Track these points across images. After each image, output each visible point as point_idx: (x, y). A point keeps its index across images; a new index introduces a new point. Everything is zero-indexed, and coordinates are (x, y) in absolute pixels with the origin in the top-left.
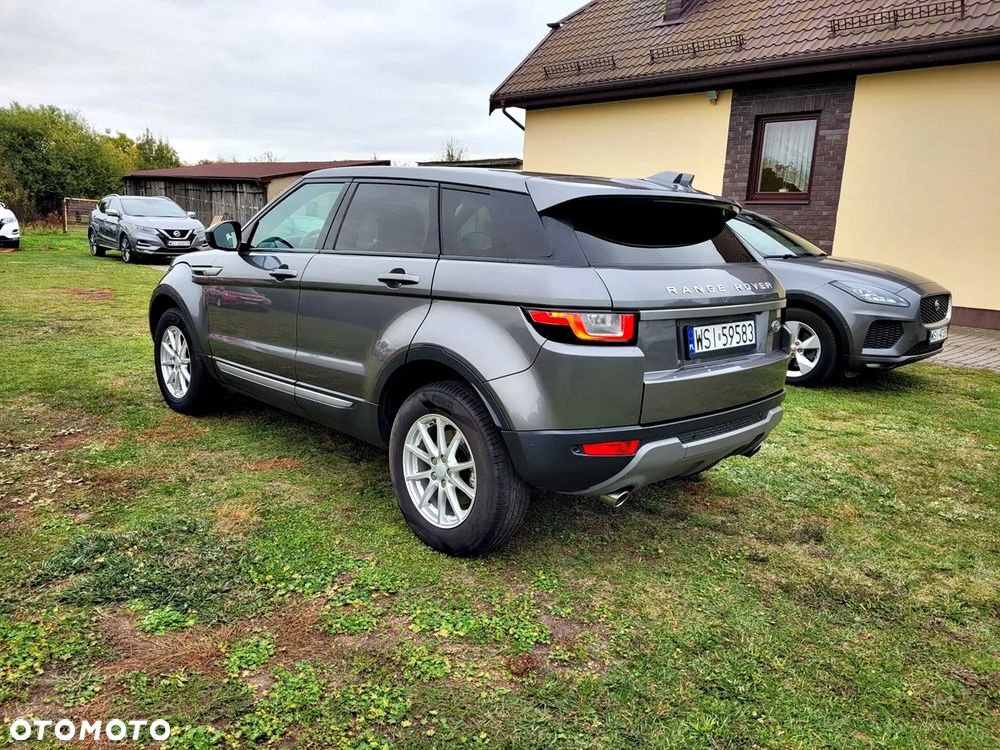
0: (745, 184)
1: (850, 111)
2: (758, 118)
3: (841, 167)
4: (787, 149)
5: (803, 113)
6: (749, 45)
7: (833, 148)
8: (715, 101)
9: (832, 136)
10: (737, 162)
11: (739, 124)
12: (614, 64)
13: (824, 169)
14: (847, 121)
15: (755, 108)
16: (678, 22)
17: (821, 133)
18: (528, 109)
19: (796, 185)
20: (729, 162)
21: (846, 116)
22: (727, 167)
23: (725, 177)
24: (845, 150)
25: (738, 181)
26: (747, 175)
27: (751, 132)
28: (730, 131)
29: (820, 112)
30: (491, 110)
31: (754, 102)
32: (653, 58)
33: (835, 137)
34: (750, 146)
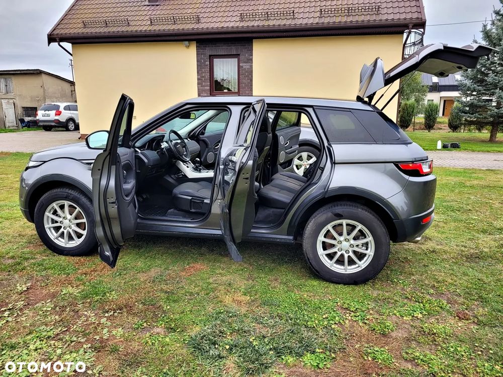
0: (209, 88)
1: (252, 55)
2: (210, 56)
3: (251, 80)
4: (223, 71)
5: (231, 55)
6: (203, 20)
7: (247, 72)
8: (188, 47)
9: (245, 66)
10: (203, 77)
11: (201, 59)
12: (129, 23)
13: (244, 81)
14: (252, 60)
15: (209, 51)
16: (157, 4)
17: (241, 64)
18: (73, 44)
19: (230, 88)
20: (199, 77)
21: (251, 57)
22: (198, 79)
23: (198, 84)
24: (252, 72)
25: (205, 86)
26: (209, 84)
27: (208, 63)
28: (197, 62)
29: (239, 55)
30: (49, 43)
31: (207, 48)
32: (151, 22)
33: (248, 67)
34: (209, 70)
